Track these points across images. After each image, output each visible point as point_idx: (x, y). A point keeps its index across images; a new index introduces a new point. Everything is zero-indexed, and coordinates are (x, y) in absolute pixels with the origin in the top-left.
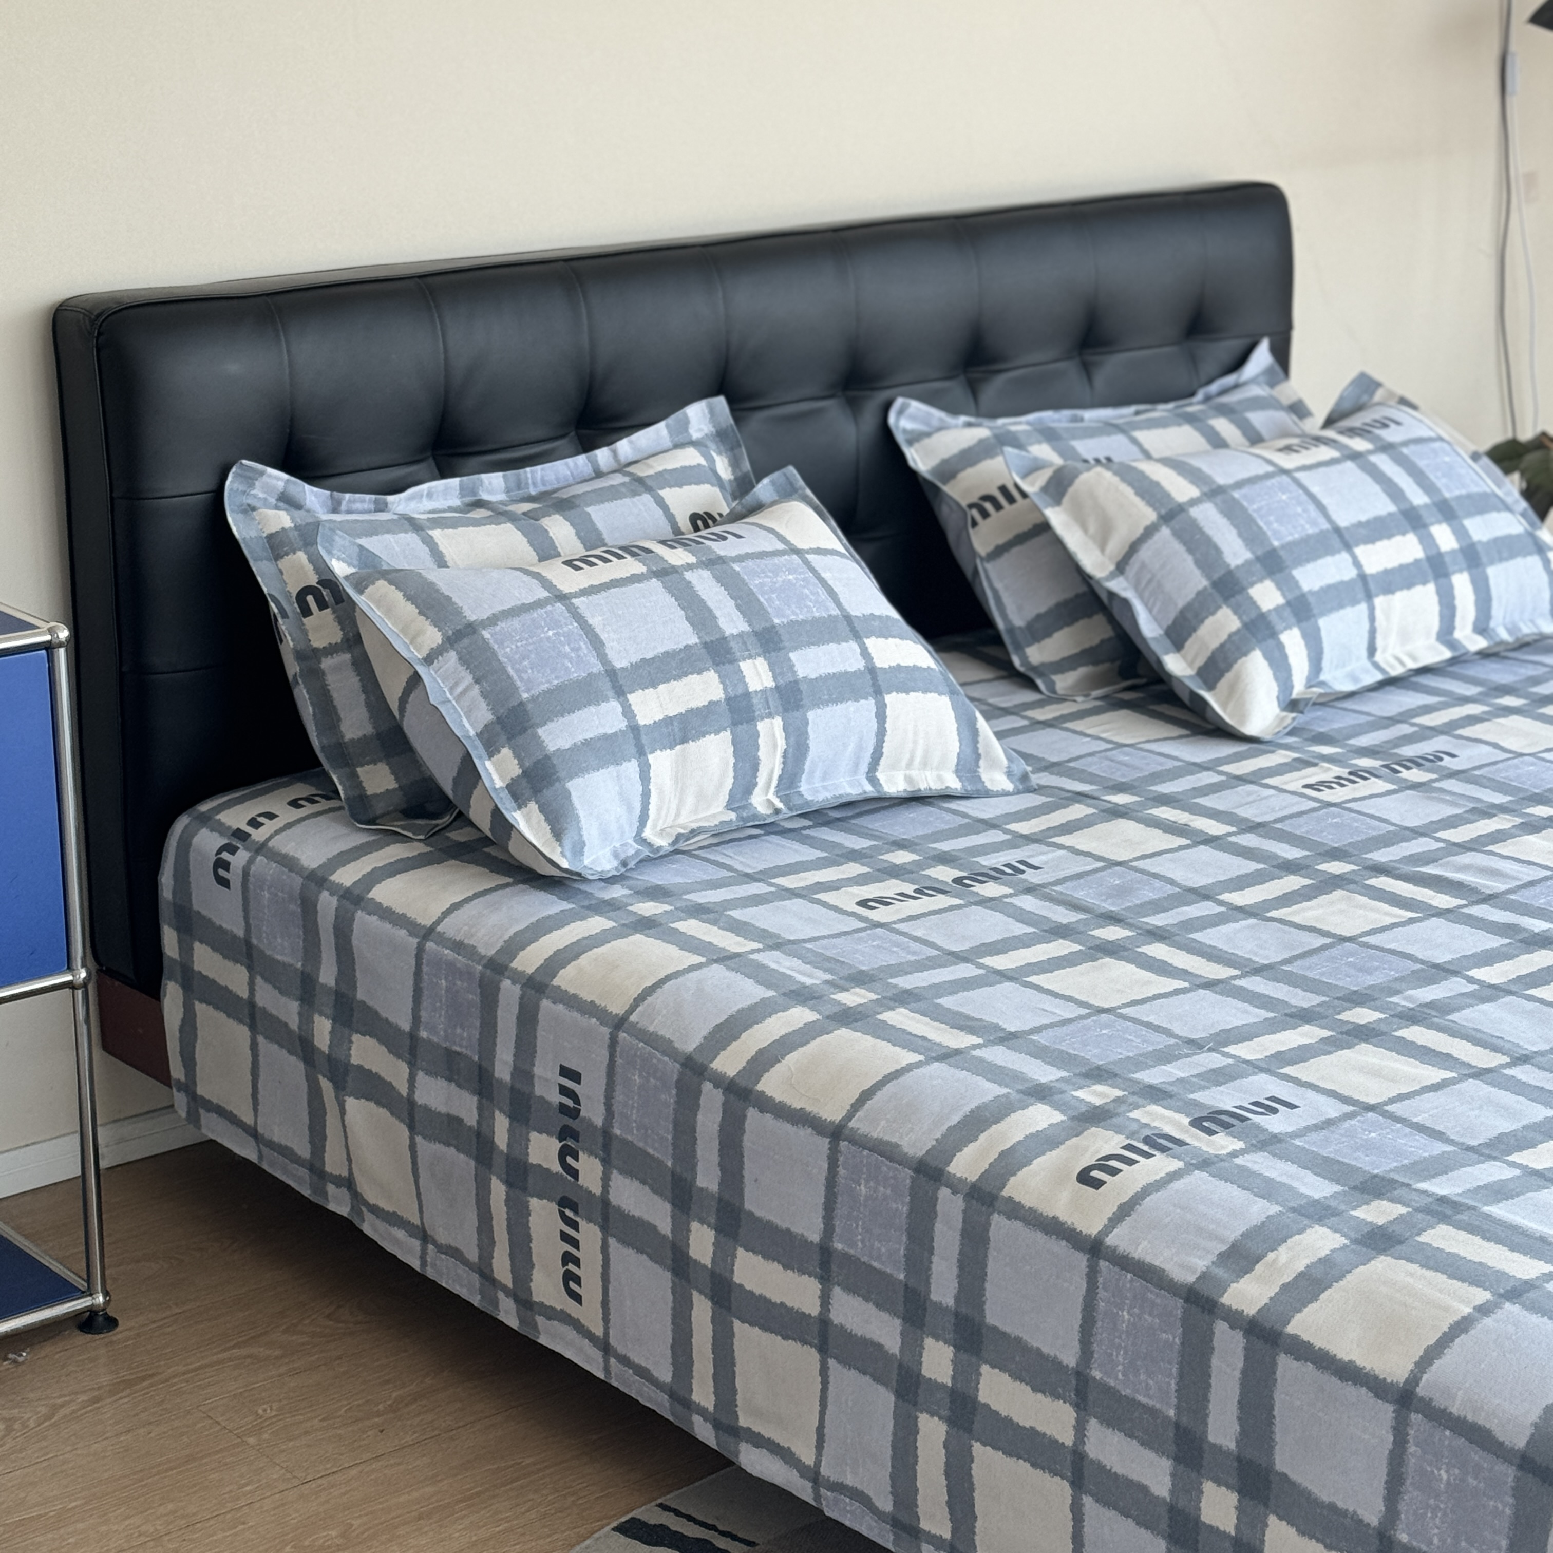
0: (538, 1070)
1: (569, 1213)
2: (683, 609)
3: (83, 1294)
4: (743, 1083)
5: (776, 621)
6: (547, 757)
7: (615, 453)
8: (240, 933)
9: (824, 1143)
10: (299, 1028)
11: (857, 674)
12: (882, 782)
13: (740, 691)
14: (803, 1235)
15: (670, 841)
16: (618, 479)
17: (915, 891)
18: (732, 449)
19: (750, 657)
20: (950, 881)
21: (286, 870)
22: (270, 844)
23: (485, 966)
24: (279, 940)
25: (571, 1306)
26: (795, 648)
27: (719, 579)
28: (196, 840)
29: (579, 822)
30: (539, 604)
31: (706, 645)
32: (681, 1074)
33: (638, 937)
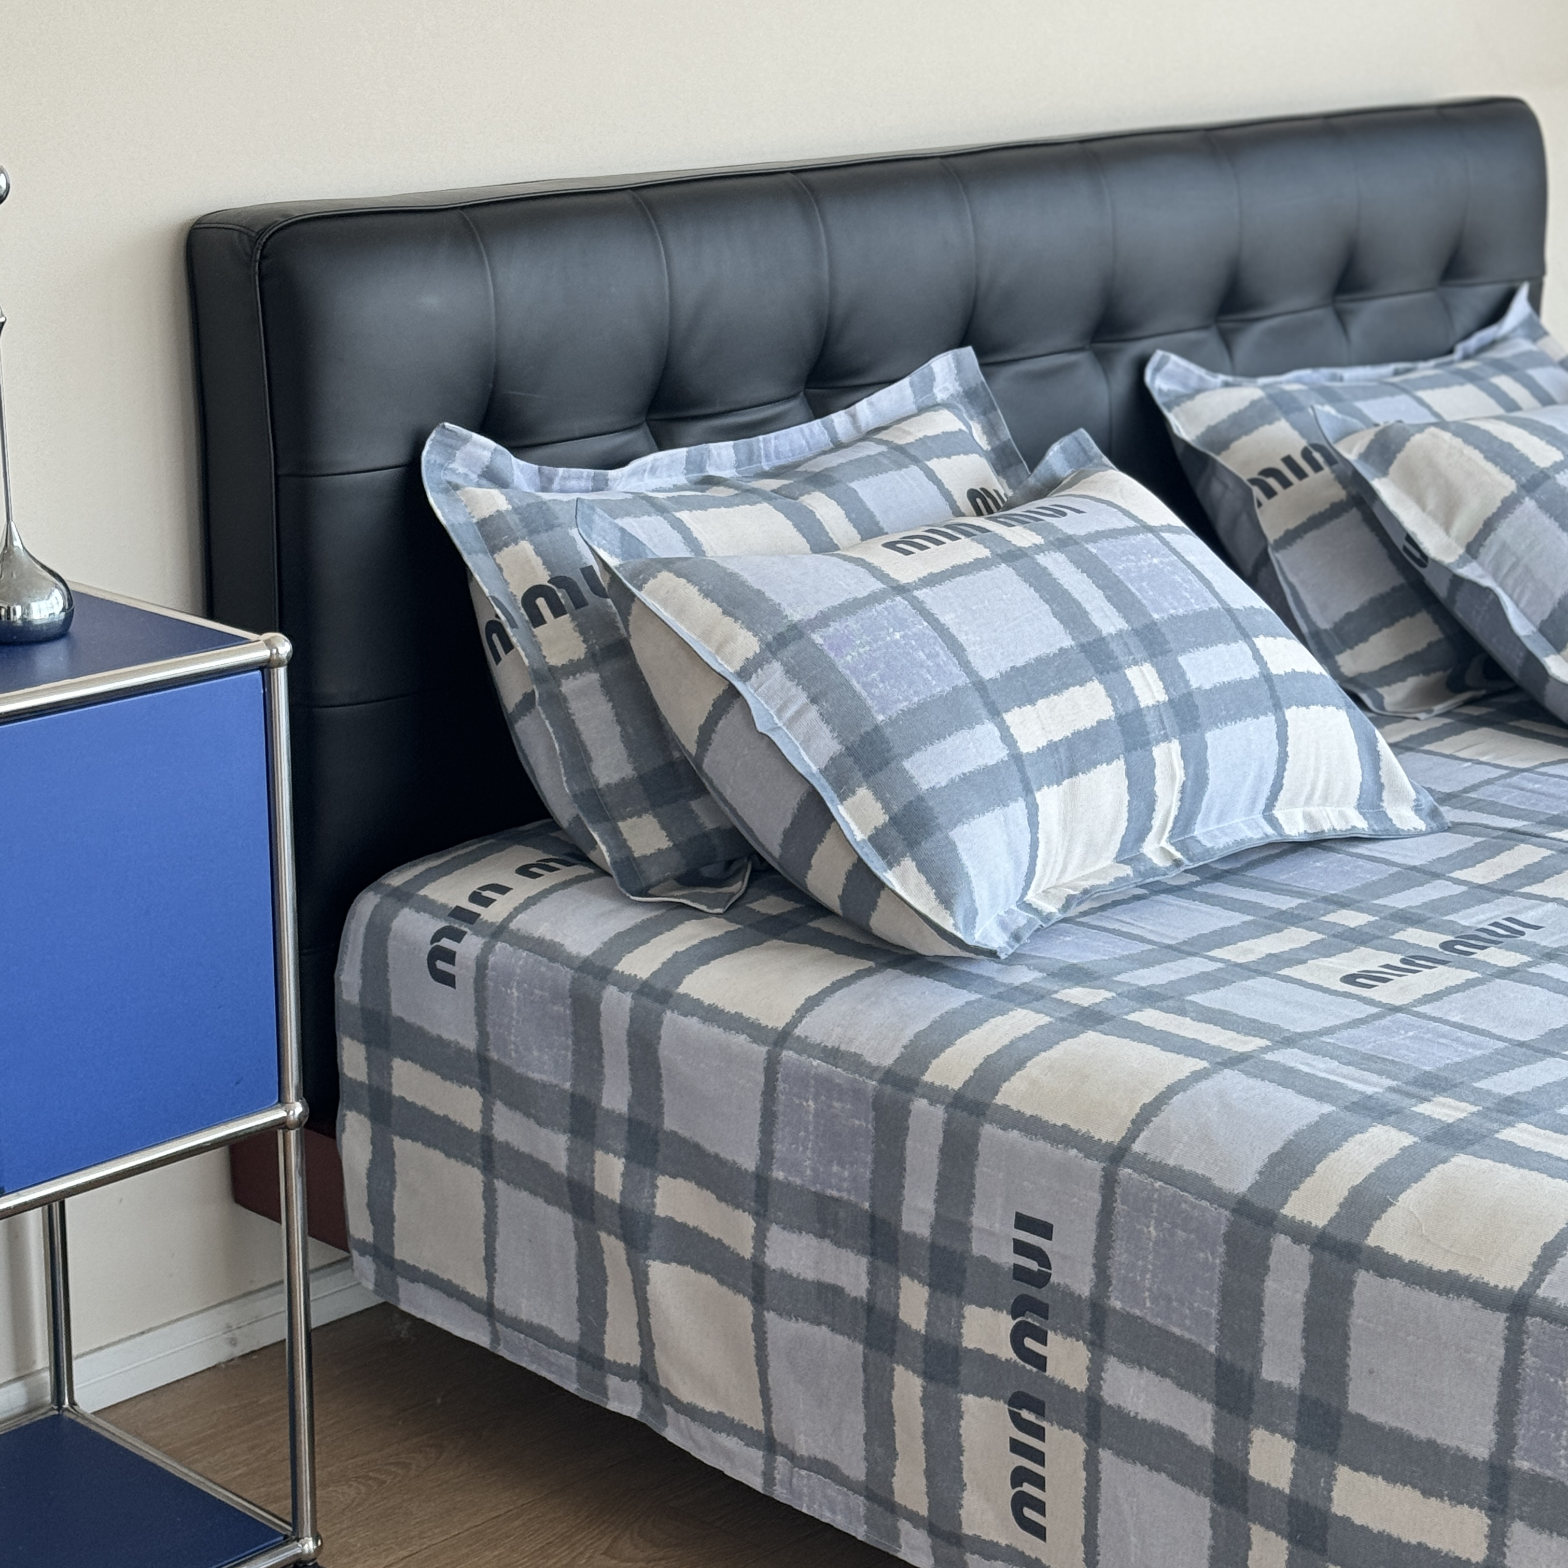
0: (978, 1220)
1: (1026, 1414)
2: (1047, 601)
3: (287, 1540)
4: (1342, 1235)
5: (1156, 616)
6: (921, 799)
7: (853, 417)
8: (470, 1043)
9: (1499, 1321)
10: (568, 1168)
11: (1253, 682)
12: (1281, 821)
13: (1131, 707)
14: (1458, 1449)
15: (1060, 906)
16: (871, 449)
17: (1403, 961)
18: (985, 413)
19: (1136, 663)
20: (1437, 947)
21: (545, 960)
22: (513, 926)
23: (881, 1081)
24: (536, 1053)
25: (1027, 1543)
26: (1183, 651)
27: (1077, 564)
28: (396, 924)
29: (970, 883)
30: (874, 599)
31: (1083, 647)
32: (1232, 1225)
33: (1091, 1036)
